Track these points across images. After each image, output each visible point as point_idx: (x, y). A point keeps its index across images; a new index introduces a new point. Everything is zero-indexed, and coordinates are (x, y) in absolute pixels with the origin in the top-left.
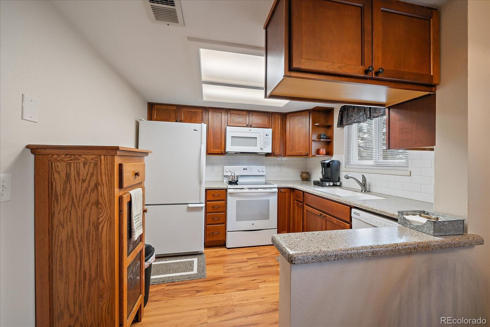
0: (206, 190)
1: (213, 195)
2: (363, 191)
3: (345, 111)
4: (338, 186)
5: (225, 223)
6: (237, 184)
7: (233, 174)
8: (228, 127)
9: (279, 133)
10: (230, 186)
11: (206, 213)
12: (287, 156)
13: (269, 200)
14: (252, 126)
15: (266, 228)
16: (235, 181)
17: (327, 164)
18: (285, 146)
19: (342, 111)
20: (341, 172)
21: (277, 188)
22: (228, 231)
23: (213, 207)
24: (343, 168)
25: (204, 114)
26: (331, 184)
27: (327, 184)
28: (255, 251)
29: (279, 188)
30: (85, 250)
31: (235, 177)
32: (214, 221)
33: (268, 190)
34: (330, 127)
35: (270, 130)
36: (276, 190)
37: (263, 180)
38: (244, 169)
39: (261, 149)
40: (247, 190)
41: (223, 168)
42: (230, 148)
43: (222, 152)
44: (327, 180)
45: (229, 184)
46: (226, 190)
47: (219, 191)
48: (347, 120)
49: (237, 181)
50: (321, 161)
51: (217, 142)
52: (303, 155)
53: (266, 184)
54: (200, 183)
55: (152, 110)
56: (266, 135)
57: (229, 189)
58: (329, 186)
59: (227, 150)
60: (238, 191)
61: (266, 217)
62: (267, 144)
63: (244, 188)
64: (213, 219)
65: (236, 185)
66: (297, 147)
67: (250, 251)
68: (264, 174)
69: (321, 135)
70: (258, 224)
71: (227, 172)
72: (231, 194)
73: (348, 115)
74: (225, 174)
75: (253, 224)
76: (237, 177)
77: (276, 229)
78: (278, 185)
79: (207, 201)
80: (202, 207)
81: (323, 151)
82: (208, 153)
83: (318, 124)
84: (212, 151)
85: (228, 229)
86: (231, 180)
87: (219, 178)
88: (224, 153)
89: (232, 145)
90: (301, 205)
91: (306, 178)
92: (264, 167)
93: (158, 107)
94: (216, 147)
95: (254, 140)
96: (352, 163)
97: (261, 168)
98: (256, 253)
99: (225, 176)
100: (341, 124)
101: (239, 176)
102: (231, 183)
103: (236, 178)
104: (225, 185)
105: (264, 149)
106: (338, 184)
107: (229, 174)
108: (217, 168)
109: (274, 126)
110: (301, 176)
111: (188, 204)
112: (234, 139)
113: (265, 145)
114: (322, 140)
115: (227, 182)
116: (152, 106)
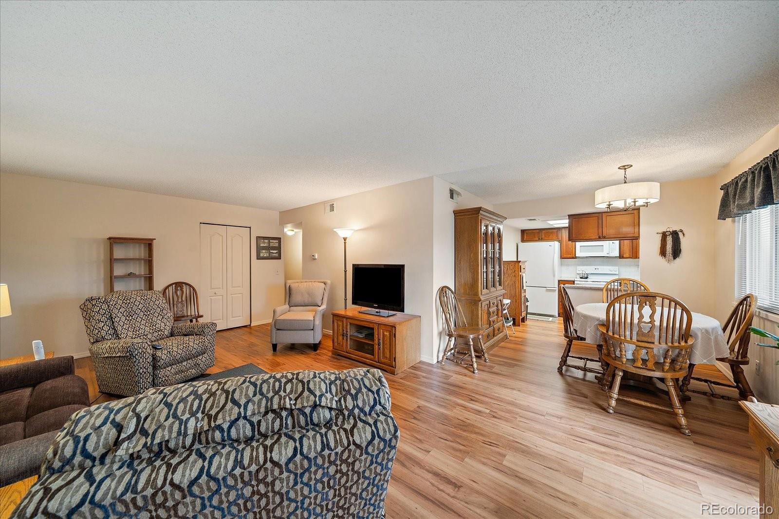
0: (559, 281)
7: (584, 272)
11: (559, 295)
16: (585, 277)
25: (558, 233)
30: (512, 288)
38: (593, 269)
39: (609, 253)
41: (576, 268)
42: (579, 254)
43: (573, 257)
51: (569, 251)
54: (554, 276)
55: (523, 234)
56: (613, 243)
62: (614, 250)
74: (578, 272)
79: (559, 287)
80: (556, 290)
82: (562, 257)
84: (565, 256)
86: (581, 276)
89: (581, 252)
92: (617, 267)
93: (527, 231)
95: (601, 247)
97: (612, 268)
101: (589, 273)
103: (587, 275)
104: (575, 279)
105: (612, 253)
107: (581, 272)
108: (571, 268)
111: (546, 287)
112: (583, 248)
115: (578, 277)
116: (523, 232)
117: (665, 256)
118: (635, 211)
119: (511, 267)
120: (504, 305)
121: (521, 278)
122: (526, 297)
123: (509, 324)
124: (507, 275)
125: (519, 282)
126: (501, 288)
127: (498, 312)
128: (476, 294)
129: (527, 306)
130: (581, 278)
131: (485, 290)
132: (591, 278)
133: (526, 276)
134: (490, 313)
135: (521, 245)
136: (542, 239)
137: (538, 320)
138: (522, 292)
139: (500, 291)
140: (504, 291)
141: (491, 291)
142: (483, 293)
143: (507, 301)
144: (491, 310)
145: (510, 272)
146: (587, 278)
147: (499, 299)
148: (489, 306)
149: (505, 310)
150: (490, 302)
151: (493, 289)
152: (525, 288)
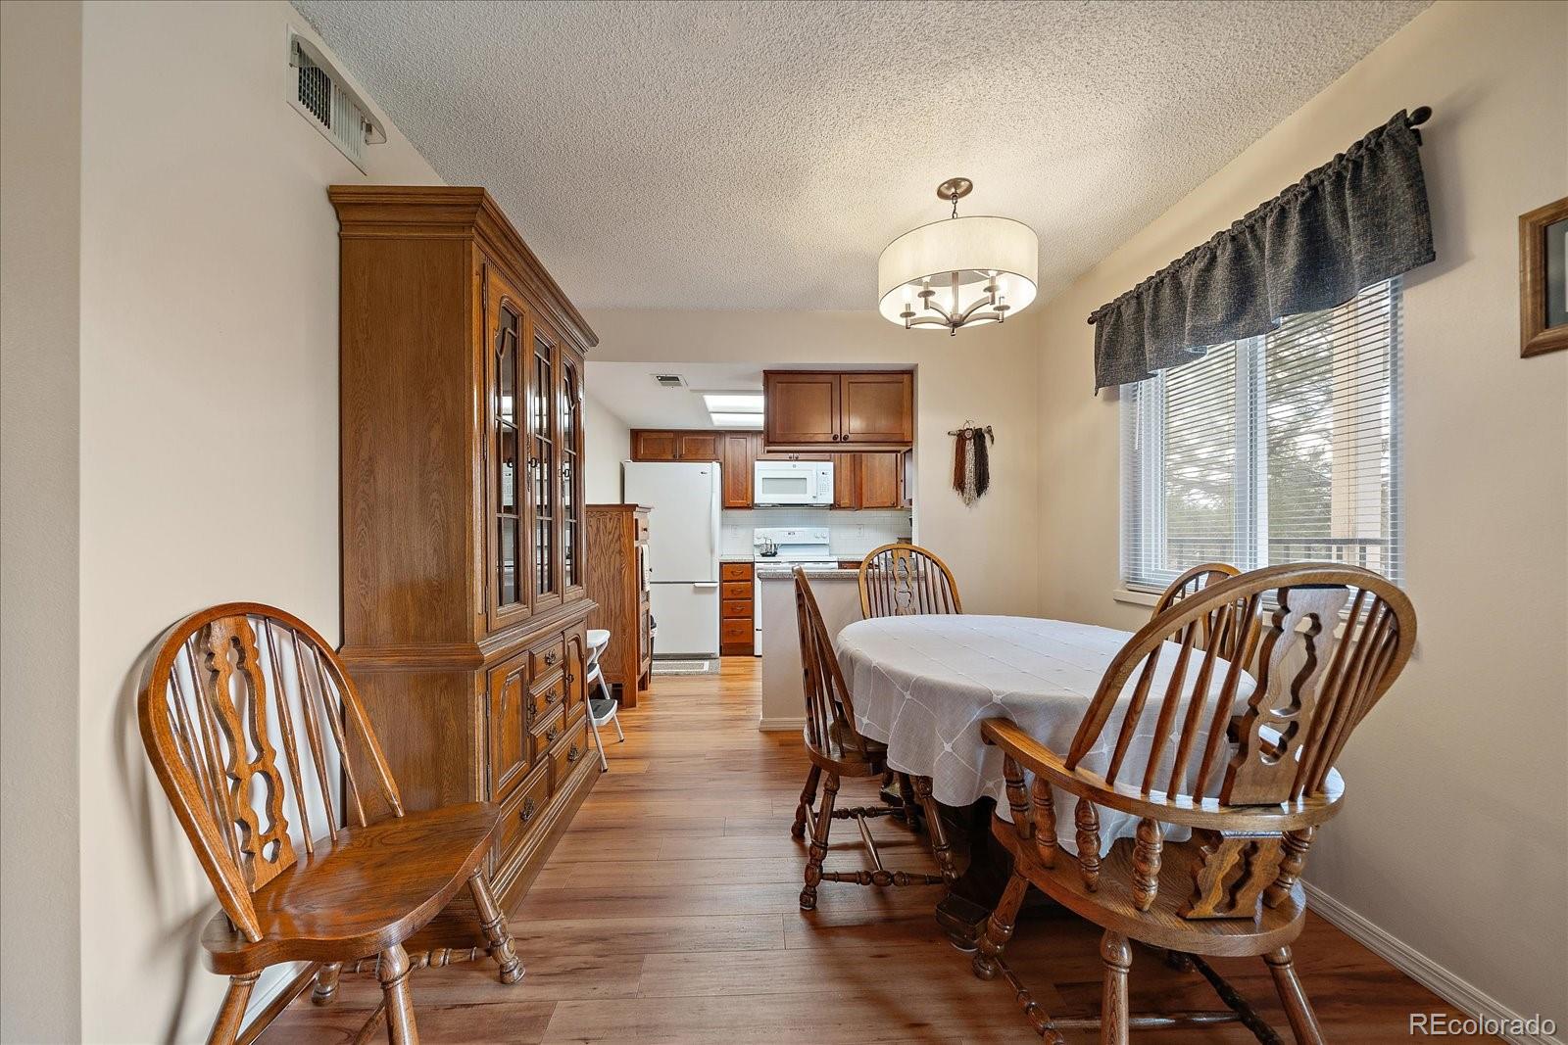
0: (721, 564)
1: (732, 571)
5: (751, 616)
7: (768, 542)
8: (756, 463)
9: (845, 469)
10: (761, 559)
11: (722, 599)
12: (865, 508)
14: (798, 459)
16: (771, 551)
18: (859, 491)
22: (757, 630)
23: (732, 591)
25: (717, 443)
30: (611, 590)
31: (773, 545)
32: (734, 613)
33: (821, 565)
35: (831, 465)
38: (788, 534)
39: (814, 497)
40: (786, 565)
41: (752, 531)
42: (760, 498)
43: (749, 505)
45: (760, 556)
46: (754, 564)
47: (743, 566)
49: (775, 551)
51: (740, 487)
52: (886, 506)
54: (712, 551)
55: (637, 441)
56: (823, 474)
57: (759, 563)
59: (757, 501)
60: (772, 565)
62: (824, 488)
63: (781, 562)
64: (732, 608)
65: (772, 558)
66: (879, 492)
68: (827, 542)
71: (759, 539)
72: (762, 570)
74: (757, 542)
76: (776, 545)
79: (722, 581)
80: (715, 588)
82: (726, 506)
84: (731, 502)
85: (758, 626)
86: (764, 551)
88: (751, 506)
89: (764, 492)
92: (827, 530)
93: (645, 435)
94: (738, 496)
95: (801, 482)
99: (756, 545)
101: (779, 544)
103: (774, 547)
104: (752, 557)
105: (819, 497)
107: (763, 541)
108: (742, 533)
109: (834, 459)
111: (694, 583)
112: (767, 482)
113: (822, 490)
115: (757, 553)
116: (636, 435)
117: (963, 491)
118: (906, 376)
119: (609, 525)
120: (590, 651)
121: (638, 557)
122: (651, 613)
123: (606, 719)
124: (596, 551)
125: (631, 569)
126: (578, 591)
127: (567, 691)
128: (459, 632)
129: (652, 639)
130: (763, 555)
131: (511, 608)
132: (784, 555)
133: (650, 551)
134: (533, 705)
135: (632, 468)
136: (680, 456)
137: (677, 674)
138: (641, 600)
139: (576, 601)
140: (589, 605)
141: (540, 606)
142: (495, 623)
143: (598, 638)
144: (538, 691)
145: (604, 539)
146: (774, 555)
147: (570, 634)
148: (531, 673)
149: (592, 667)
150: (532, 656)
151: (546, 600)
152: (648, 588)
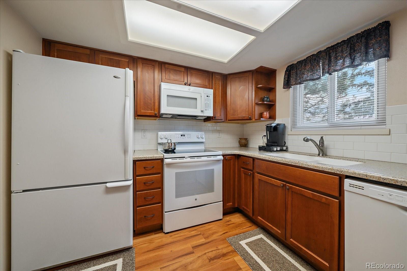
0: (135, 162)
1: (144, 168)
2: (321, 155)
3: (293, 70)
4: (284, 150)
5: (161, 201)
6: (175, 153)
7: (169, 141)
8: (162, 84)
9: (219, 95)
10: (166, 155)
11: (135, 191)
12: (228, 120)
13: (213, 170)
14: (191, 85)
15: (211, 202)
16: (172, 149)
17: (273, 128)
18: (225, 110)
19: (288, 70)
20: (286, 135)
21: (222, 155)
22: (166, 212)
23: (144, 183)
24: (288, 131)
25: (131, 65)
26: (279, 149)
27: (275, 149)
28: (199, 233)
29: (223, 156)
31: (172, 144)
32: (146, 201)
33: (212, 158)
34: (272, 90)
35: (211, 91)
36: (221, 158)
37: (201, 147)
38: (182, 136)
39: (202, 111)
40: (189, 160)
41: (157, 134)
42: (165, 109)
43: (156, 114)
44: (273, 144)
45: (165, 153)
46: (162, 160)
47: (153, 162)
48: (296, 79)
49: (175, 149)
50: (267, 125)
51: (149, 101)
52: (245, 119)
53: (205, 151)
54: (125, 152)
56: (207, 96)
57: (166, 158)
58: (277, 151)
59: (162, 111)
60: (178, 160)
61: (210, 189)
62: (208, 106)
63: (184, 157)
64: (145, 198)
65: (173, 154)
66: (239, 111)
67: (193, 233)
68: (203, 140)
69: (264, 98)
70: (201, 198)
71: (161, 139)
72: (169, 165)
73: (297, 74)
74: (160, 141)
75: (196, 199)
76: (174, 143)
77: (221, 201)
78: (224, 152)
79: (135, 176)
80: (129, 186)
81: (267, 114)
82: (138, 115)
83: (261, 86)
84: (143, 112)
85: (166, 209)
86: (167, 148)
87: (153, 146)
88: (158, 116)
89: (168, 106)
90: (251, 173)
91: (244, 144)
92: (203, 133)
93: (60, 47)
94: (148, 107)
95: (194, 101)
96: (298, 125)
97: (199, 134)
98: (201, 236)
99: (160, 144)
100: (287, 85)
101: (176, 143)
102: (166, 151)
103: (173, 146)
104: (160, 154)
105: (205, 111)
106: (285, 148)
107: (165, 141)
108: (150, 135)
109: (215, 87)
110: (239, 142)
111: (106, 183)
112: (170, 98)
113: (206, 107)
114: (265, 102)
132: (181, 151)
